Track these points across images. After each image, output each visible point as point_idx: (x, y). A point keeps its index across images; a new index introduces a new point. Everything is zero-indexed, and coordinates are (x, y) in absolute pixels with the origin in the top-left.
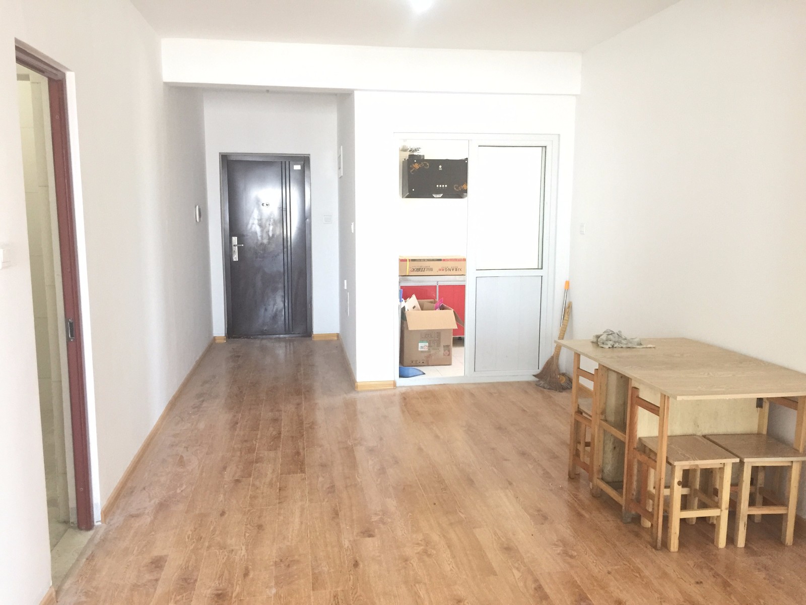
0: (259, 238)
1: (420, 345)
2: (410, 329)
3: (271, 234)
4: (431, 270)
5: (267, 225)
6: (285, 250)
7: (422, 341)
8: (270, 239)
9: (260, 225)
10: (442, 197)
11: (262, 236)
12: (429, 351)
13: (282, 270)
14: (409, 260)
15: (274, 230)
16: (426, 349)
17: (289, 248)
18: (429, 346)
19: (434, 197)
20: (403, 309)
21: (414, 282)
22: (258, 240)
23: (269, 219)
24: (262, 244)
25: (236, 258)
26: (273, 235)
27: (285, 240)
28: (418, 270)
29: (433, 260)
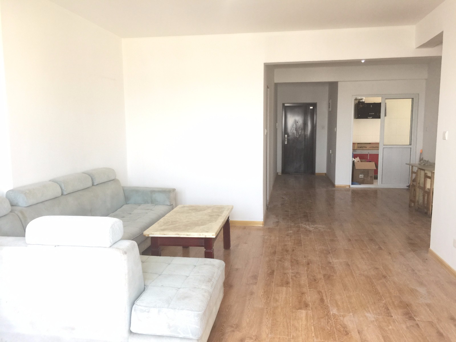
0: (295, 135)
1: (360, 175)
2: (356, 168)
3: (300, 134)
4: (366, 147)
5: (299, 130)
6: (305, 140)
7: (361, 174)
8: (300, 136)
9: (296, 130)
10: (372, 118)
11: (296, 135)
12: (364, 178)
13: (304, 147)
14: (357, 144)
15: (301, 132)
16: (363, 177)
17: (307, 139)
18: (364, 176)
19: (368, 118)
20: (354, 161)
21: (359, 152)
22: (295, 136)
23: (299, 128)
24: (296, 137)
25: (286, 143)
26: (301, 134)
27: (305, 136)
28: (360, 147)
29: (367, 144)
